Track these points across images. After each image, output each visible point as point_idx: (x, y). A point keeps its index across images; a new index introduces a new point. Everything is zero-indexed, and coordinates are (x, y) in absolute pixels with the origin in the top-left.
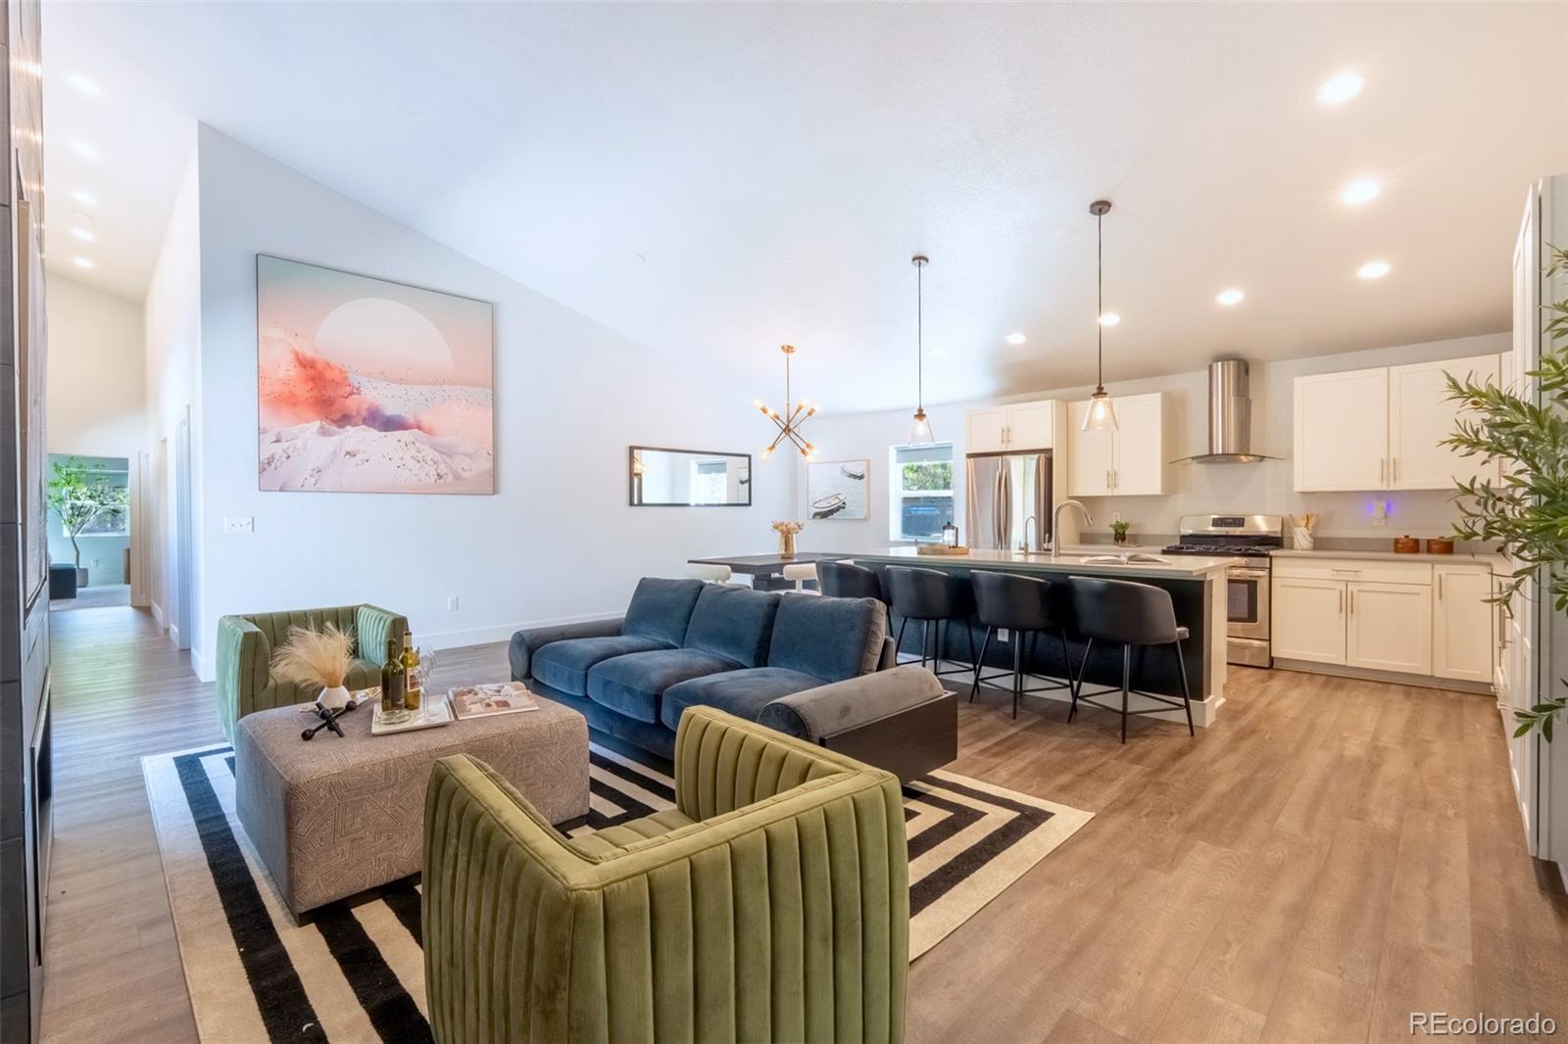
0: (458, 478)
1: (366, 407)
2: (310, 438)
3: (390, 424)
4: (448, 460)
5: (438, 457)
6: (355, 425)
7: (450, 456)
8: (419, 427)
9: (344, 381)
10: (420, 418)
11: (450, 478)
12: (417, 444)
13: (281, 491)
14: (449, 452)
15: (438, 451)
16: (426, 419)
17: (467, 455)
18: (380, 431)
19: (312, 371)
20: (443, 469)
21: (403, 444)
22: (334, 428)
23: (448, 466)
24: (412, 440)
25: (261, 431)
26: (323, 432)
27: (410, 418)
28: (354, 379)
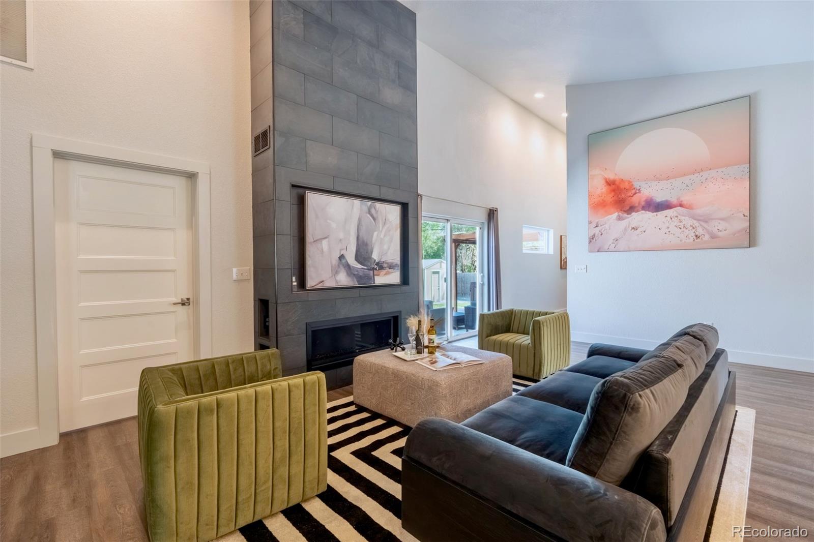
0: (713, 237)
1: (644, 199)
2: (613, 223)
3: (658, 207)
4: (702, 223)
5: (696, 224)
6: (637, 211)
7: (706, 222)
8: (681, 205)
9: (631, 187)
10: (682, 199)
11: (707, 237)
12: (679, 217)
13: (598, 252)
14: (706, 219)
15: (695, 219)
16: (685, 199)
17: (723, 219)
18: (653, 212)
19: (614, 186)
20: (700, 231)
21: (669, 218)
22: (625, 215)
23: (704, 228)
24: (676, 215)
25: (590, 223)
26: (620, 218)
27: (674, 200)
28: (636, 185)
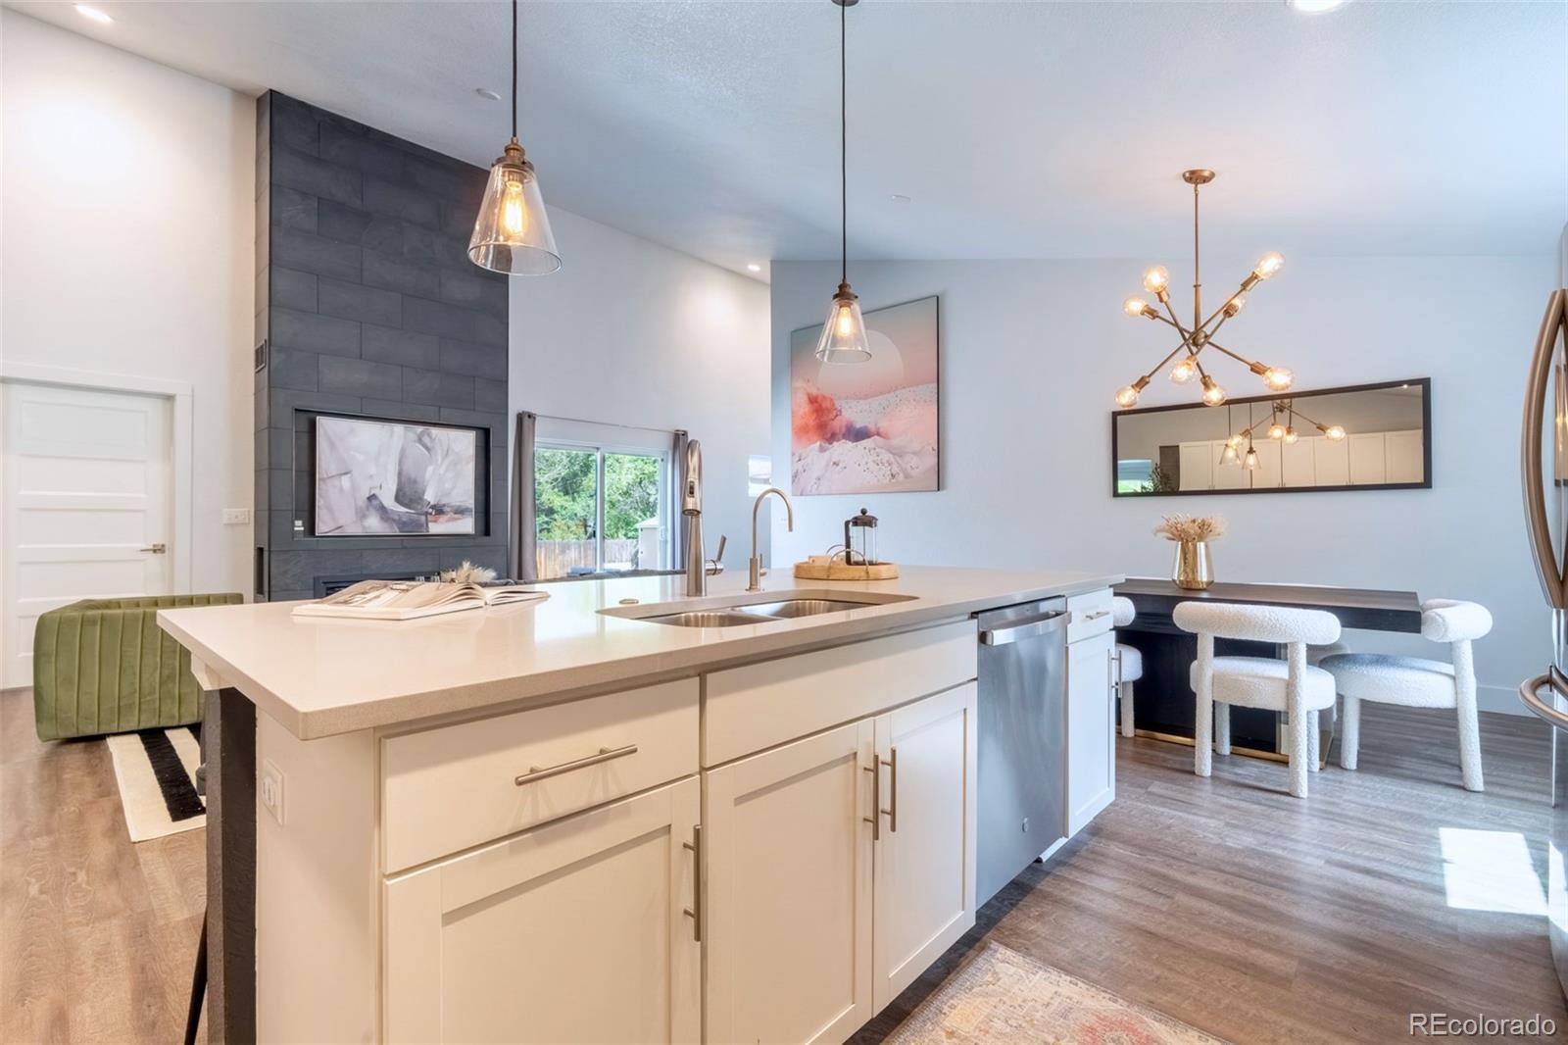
0: (907, 476)
1: (844, 424)
2: (816, 455)
3: (858, 435)
4: (898, 459)
5: (891, 458)
6: (839, 440)
7: (901, 456)
8: (878, 434)
9: (833, 406)
10: (879, 425)
11: (901, 477)
12: (877, 450)
13: (801, 495)
14: (899, 453)
15: (891, 453)
16: (883, 425)
17: (915, 453)
18: (853, 442)
19: (815, 404)
20: (895, 469)
21: (867, 451)
22: (827, 445)
23: (899, 465)
24: (873, 446)
25: (793, 454)
26: (822, 450)
27: (872, 427)
28: (838, 403)
